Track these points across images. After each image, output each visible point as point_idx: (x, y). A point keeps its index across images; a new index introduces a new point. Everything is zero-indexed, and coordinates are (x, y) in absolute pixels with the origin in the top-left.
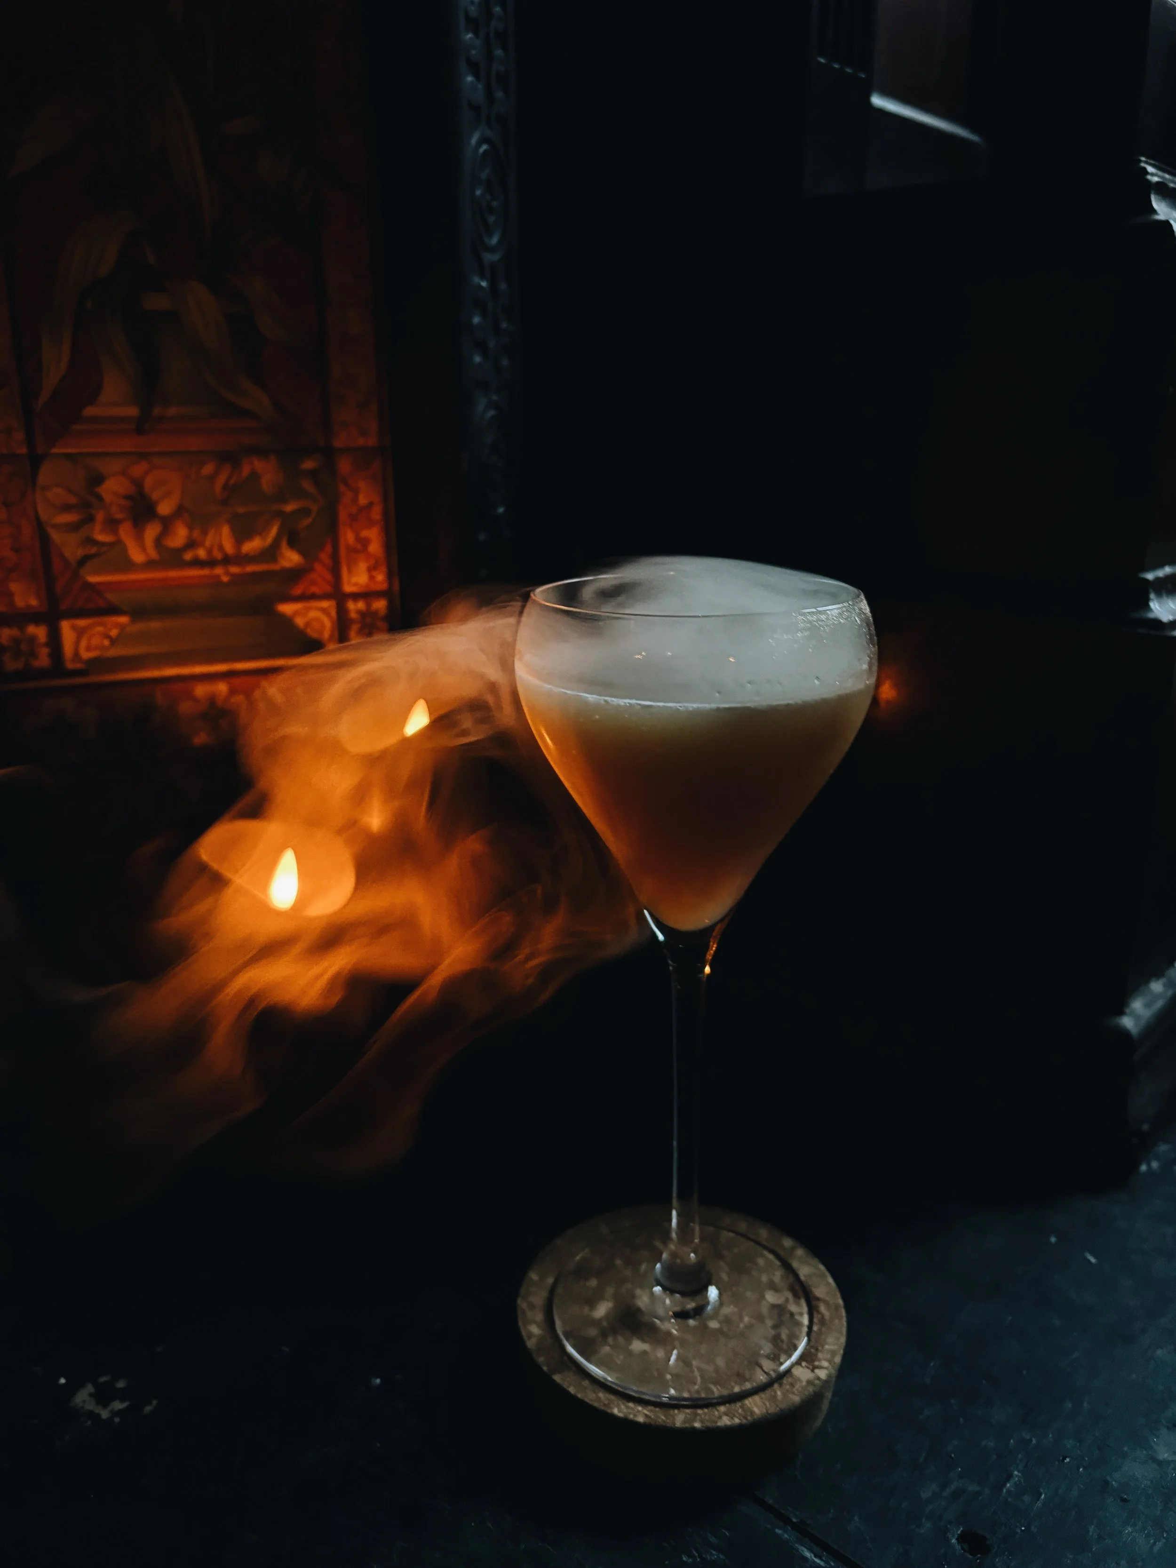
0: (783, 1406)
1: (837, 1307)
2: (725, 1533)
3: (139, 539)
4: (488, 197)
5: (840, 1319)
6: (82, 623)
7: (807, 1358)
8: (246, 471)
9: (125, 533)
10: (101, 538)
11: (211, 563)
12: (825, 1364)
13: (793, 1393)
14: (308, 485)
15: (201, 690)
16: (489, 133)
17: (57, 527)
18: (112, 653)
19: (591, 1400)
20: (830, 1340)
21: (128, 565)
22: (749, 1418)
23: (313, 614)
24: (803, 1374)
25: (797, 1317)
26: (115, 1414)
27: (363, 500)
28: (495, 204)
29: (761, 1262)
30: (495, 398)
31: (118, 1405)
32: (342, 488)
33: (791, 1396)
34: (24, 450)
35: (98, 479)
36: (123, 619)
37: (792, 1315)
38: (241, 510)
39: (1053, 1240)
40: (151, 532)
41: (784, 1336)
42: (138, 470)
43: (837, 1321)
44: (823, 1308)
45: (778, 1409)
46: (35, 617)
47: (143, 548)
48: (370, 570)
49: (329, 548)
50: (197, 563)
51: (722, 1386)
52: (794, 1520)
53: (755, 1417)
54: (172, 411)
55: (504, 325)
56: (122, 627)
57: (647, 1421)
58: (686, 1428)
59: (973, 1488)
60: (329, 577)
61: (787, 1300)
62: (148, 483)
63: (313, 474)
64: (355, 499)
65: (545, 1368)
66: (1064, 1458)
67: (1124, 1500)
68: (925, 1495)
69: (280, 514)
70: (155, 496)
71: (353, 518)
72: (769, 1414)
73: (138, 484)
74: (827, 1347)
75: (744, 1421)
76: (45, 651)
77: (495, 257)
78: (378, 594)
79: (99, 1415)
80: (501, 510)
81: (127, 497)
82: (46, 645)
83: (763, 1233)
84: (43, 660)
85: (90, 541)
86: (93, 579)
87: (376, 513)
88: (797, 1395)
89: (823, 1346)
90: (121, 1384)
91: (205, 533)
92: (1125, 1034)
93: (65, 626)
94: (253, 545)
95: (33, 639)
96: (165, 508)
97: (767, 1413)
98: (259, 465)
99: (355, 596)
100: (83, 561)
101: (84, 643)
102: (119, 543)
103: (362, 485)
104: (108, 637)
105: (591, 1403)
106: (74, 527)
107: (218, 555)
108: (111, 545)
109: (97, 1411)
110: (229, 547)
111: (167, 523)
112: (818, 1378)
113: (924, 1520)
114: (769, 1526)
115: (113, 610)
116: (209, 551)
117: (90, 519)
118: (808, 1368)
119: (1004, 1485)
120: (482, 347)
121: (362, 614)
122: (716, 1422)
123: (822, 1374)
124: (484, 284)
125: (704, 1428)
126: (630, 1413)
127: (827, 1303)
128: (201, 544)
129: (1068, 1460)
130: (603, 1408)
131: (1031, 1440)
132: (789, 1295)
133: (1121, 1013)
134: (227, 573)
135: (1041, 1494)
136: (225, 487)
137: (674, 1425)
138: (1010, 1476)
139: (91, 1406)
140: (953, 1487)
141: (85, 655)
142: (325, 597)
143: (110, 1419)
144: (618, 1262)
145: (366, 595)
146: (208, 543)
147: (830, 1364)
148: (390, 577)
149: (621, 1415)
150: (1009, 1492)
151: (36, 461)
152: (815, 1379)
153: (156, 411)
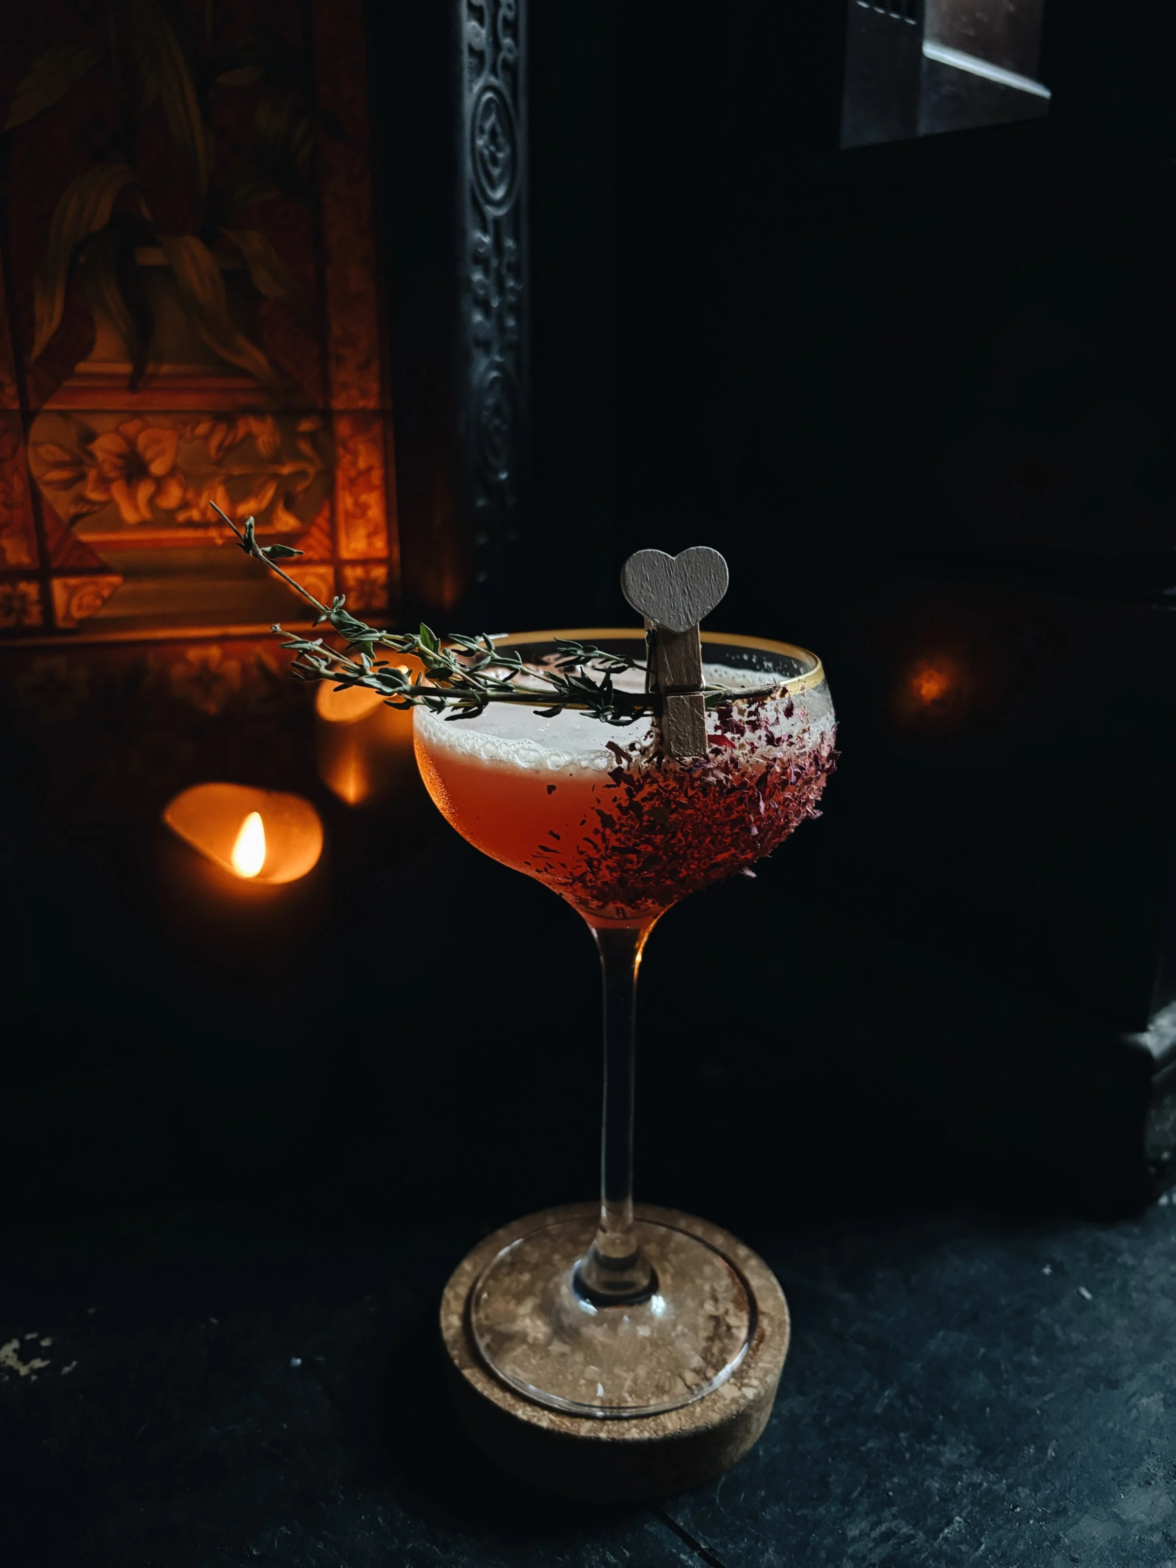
0: (701, 1423)
1: (781, 1324)
2: (626, 1553)
3: (132, 497)
4: (492, 148)
5: (782, 1336)
6: (73, 581)
7: (739, 1375)
8: (241, 432)
9: (118, 491)
10: (95, 496)
11: (205, 525)
12: (755, 1382)
13: (714, 1411)
14: (305, 447)
15: (193, 654)
16: (493, 80)
17: (48, 483)
18: (104, 613)
19: (497, 1399)
20: (767, 1357)
21: (119, 524)
22: (660, 1433)
23: (310, 580)
24: (730, 1392)
25: (734, 1331)
26: (33, 1371)
27: (362, 464)
28: (500, 155)
29: (708, 1270)
30: (498, 359)
31: (38, 1364)
32: (341, 451)
33: (710, 1413)
34: (16, 406)
35: (89, 437)
36: (115, 580)
37: (729, 1328)
38: (236, 471)
39: (1047, 1271)
40: (144, 491)
41: (715, 1350)
42: (131, 428)
43: (778, 1337)
44: (765, 1323)
45: (693, 1426)
46: (27, 575)
47: (136, 507)
48: (370, 536)
49: (326, 513)
50: (190, 524)
51: (639, 1396)
52: (703, 1546)
53: (667, 1432)
54: (166, 369)
55: (511, 283)
56: (115, 588)
57: (551, 1426)
58: (591, 1437)
59: (905, 1530)
60: (326, 542)
61: (727, 1312)
62: (142, 441)
63: (311, 437)
64: (354, 463)
65: (456, 1362)
66: (1015, 1507)
67: (1074, 1560)
68: (853, 1532)
69: (276, 476)
70: (148, 455)
71: (352, 482)
72: (683, 1430)
73: (131, 443)
74: (761, 1364)
75: (654, 1436)
76: (35, 610)
77: (501, 212)
78: (379, 561)
79: (17, 1372)
80: (503, 476)
81: (121, 456)
82: (38, 602)
83: (719, 1239)
84: (34, 617)
85: (81, 499)
86: (85, 538)
87: (376, 477)
88: (717, 1413)
89: (756, 1363)
90: (46, 1343)
91: (199, 494)
92: (1144, 1053)
93: (58, 587)
94: (248, 508)
95: (24, 597)
96: (157, 468)
97: (680, 1429)
98: (254, 425)
99: (354, 563)
100: (75, 519)
101: (75, 602)
102: (111, 502)
103: (361, 447)
104: (102, 597)
105: (495, 1402)
106: (66, 485)
107: (210, 515)
108: (104, 504)
109: (16, 1367)
110: (222, 507)
111: (160, 483)
112: (744, 1397)
113: (845, 1560)
114: (674, 1551)
115: (104, 570)
116: (203, 513)
117: (82, 477)
118: (735, 1385)
119: (942, 1530)
120: (484, 305)
121: (361, 582)
122: (623, 1434)
123: (750, 1393)
124: (487, 240)
125: (609, 1440)
126: (534, 1416)
127: (772, 1319)
128: (196, 505)
129: (1018, 1509)
130: (507, 1408)
131: (981, 1484)
132: (731, 1307)
133: (1143, 1029)
134: (221, 536)
135: (981, 1545)
136: (220, 448)
137: (578, 1433)
138: (950, 1522)
139: (12, 1362)
140: (883, 1527)
141: (76, 614)
142: (322, 562)
143: (27, 1377)
144: (557, 1257)
145: (365, 562)
146: (203, 503)
147: (761, 1383)
148: (389, 543)
149: (525, 1418)
150: (946, 1539)
151: (28, 416)
152: (740, 1397)
153: (150, 368)
